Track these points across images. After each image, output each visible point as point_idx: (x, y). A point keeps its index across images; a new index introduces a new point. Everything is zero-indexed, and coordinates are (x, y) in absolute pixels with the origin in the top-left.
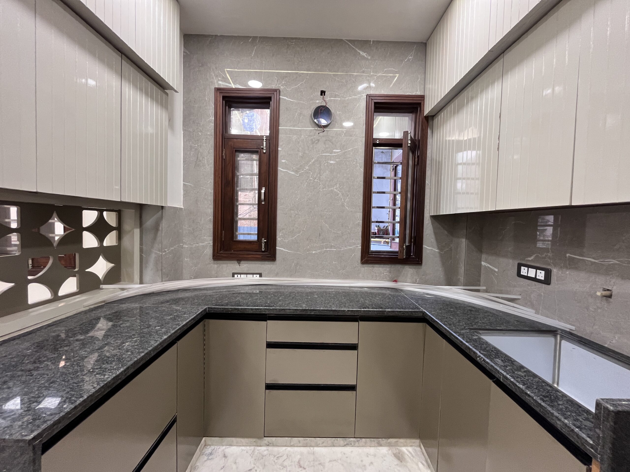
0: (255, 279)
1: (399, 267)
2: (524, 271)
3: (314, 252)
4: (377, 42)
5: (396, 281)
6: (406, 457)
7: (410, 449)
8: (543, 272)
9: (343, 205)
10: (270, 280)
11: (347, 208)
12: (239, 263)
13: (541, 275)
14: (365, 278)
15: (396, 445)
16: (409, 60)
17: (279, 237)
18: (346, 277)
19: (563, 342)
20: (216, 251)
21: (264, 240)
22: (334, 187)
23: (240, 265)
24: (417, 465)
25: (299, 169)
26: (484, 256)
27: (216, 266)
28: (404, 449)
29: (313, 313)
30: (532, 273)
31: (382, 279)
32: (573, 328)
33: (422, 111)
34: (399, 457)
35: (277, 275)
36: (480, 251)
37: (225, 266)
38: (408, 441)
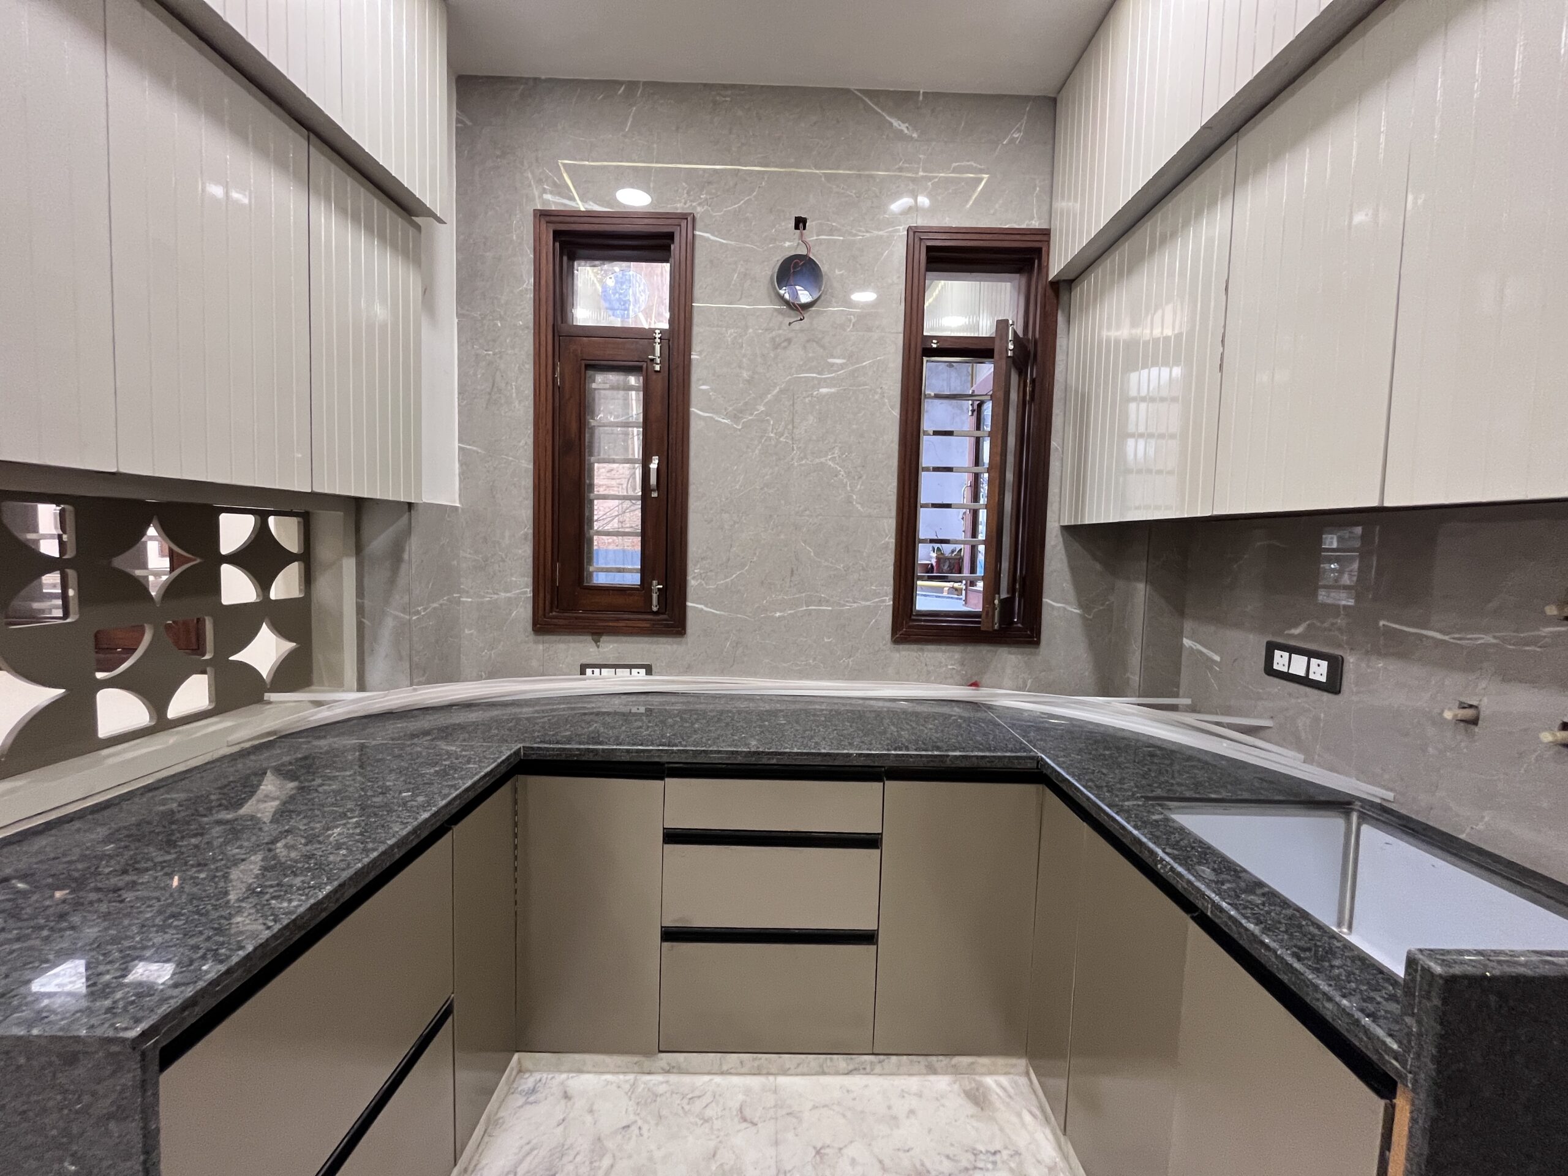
0: (636, 681)
1: (984, 650)
2: (1280, 661)
3: (778, 614)
4: (937, 98)
5: (975, 684)
6: (994, 1098)
7: (1004, 1080)
8: (1324, 664)
9: (849, 501)
10: (673, 682)
11: (859, 507)
12: (597, 641)
13: (1319, 671)
14: (900, 677)
15: (971, 1070)
16: (1013, 140)
17: (694, 578)
18: (856, 674)
19: (1365, 828)
20: (541, 612)
21: (657, 586)
22: (826, 455)
23: (598, 647)
24: (1019, 1115)
25: (741, 412)
26: (1188, 625)
27: (541, 647)
28: (989, 1081)
29: (774, 761)
30: (1298, 664)
31: (944, 680)
32: (1390, 795)
33: (1043, 269)
34: (978, 1098)
35: (688, 669)
36: (1181, 612)
37: (562, 646)
38: (1001, 1061)
